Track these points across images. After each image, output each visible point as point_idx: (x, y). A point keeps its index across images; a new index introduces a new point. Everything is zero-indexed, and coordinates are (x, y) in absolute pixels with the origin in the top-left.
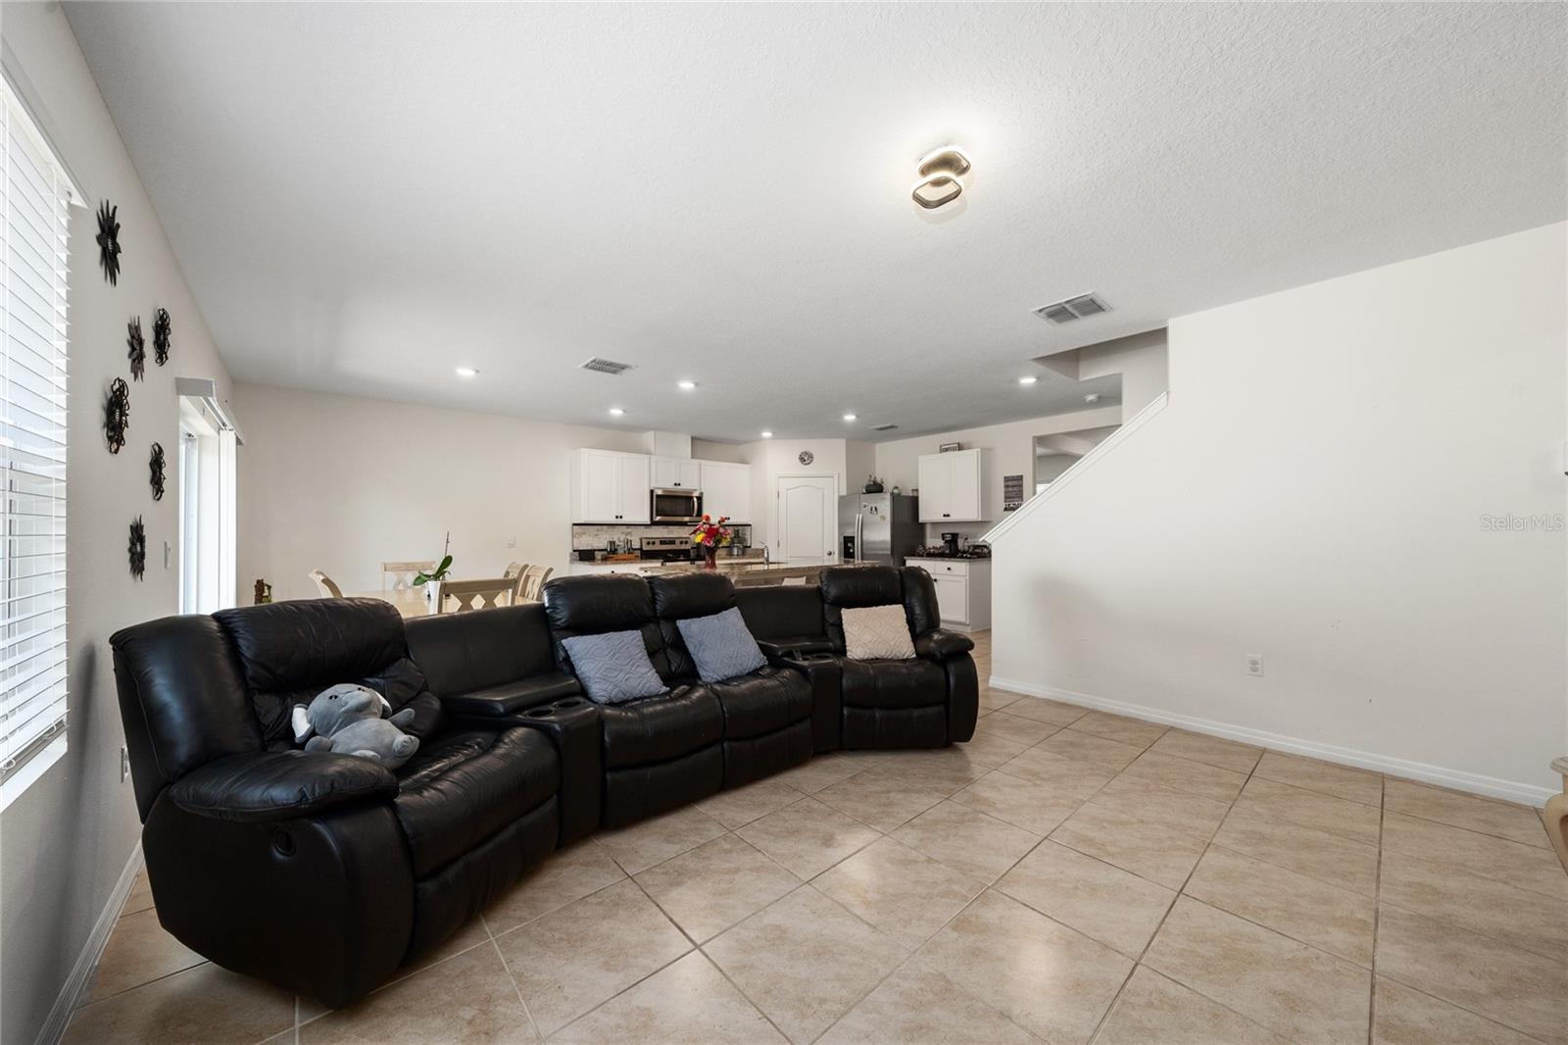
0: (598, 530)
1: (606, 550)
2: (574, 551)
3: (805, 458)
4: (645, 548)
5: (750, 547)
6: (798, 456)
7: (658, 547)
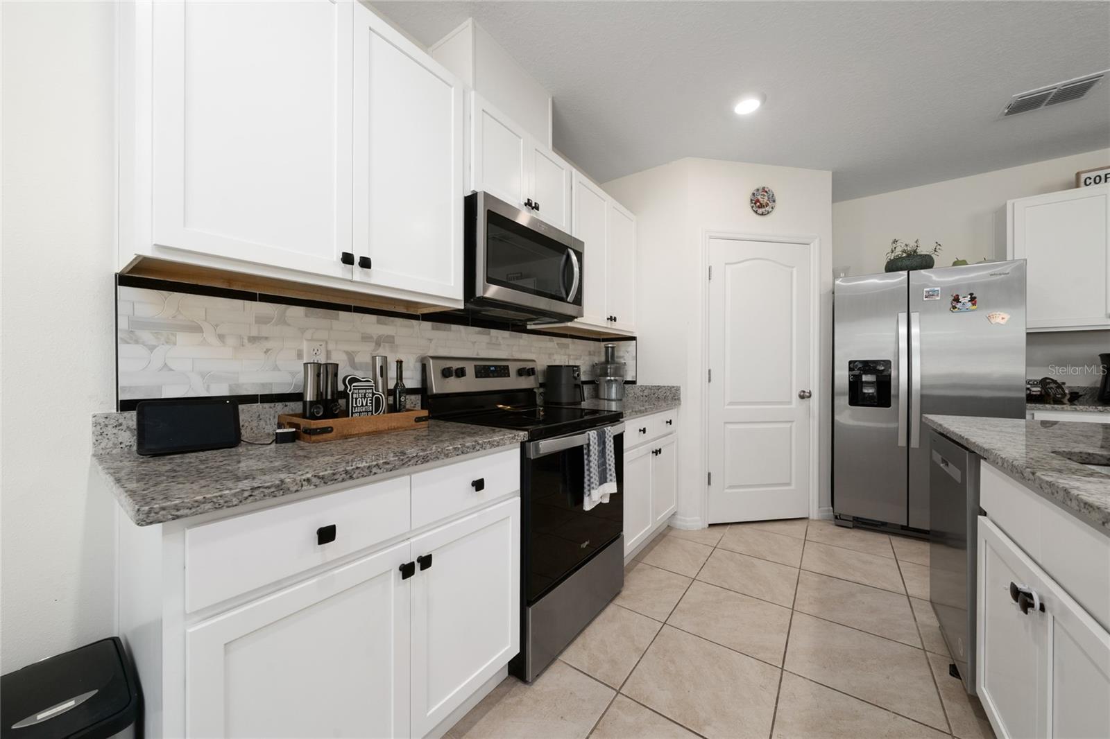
0: (261, 320)
1: (298, 397)
2: (125, 406)
3: (761, 203)
4: (438, 386)
5: (634, 382)
6: (748, 197)
7: (469, 384)
